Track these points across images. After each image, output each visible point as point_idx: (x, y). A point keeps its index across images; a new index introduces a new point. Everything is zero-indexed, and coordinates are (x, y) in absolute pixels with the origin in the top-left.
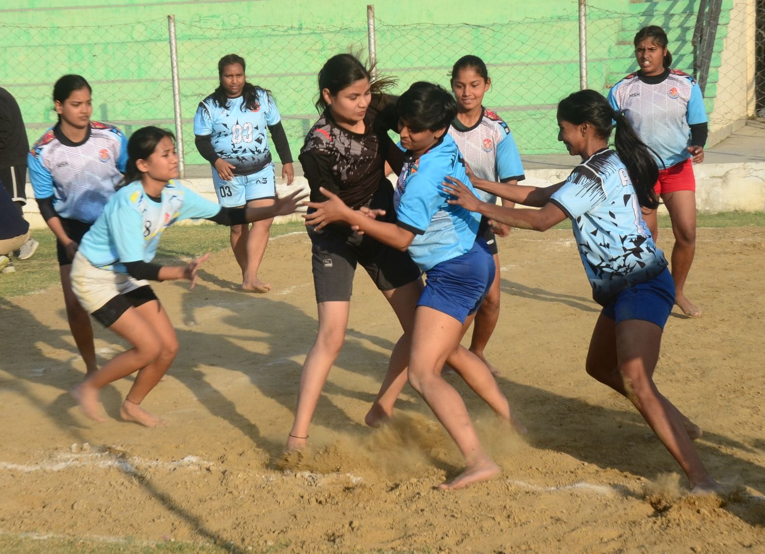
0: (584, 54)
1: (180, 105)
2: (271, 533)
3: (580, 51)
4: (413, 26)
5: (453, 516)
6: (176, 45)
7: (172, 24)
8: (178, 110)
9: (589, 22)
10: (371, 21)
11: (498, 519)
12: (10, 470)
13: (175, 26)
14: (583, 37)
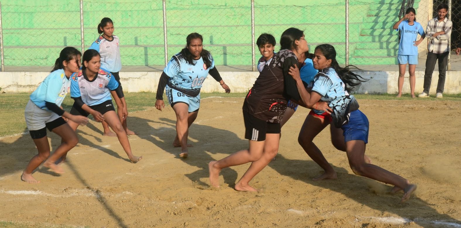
0: (347, 20)
1: (167, 39)
2: (149, 226)
3: (346, 19)
4: (271, 6)
5: (230, 222)
6: (166, 12)
7: (164, 2)
8: (166, 41)
9: (350, 6)
10: (253, 3)
11: (249, 223)
12: (48, 196)
13: (165, 3)
14: (347, 12)
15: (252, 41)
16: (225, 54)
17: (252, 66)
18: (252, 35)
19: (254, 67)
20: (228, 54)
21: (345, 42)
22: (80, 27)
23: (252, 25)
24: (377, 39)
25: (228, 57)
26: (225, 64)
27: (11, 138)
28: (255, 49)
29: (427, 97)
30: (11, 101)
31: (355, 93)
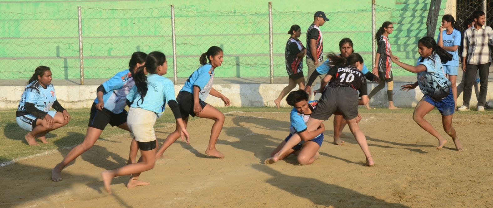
0: (374, 28)
1: (176, 48)
3: (372, 27)
4: (291, 12)
6: (174, 19)
7: (173, 9)
8: (175, 51)
10: (270, 10)
13: (174, 10)
14: (374, 20)
15: (270, 51)
16: (238, 65)
17: (271, 78)
18: (270, 44)
19: (272, 78)
20: (241, 65)
21: (371, 51)
22: (78, 36)
23: (270, 33)
24: (402, 48)
25: (241, 68)
26: (238, 76)
27: (26, 160)
28: (273, 59)
29: (467, 110)
30: (8, 119)
31: (383, 106)
